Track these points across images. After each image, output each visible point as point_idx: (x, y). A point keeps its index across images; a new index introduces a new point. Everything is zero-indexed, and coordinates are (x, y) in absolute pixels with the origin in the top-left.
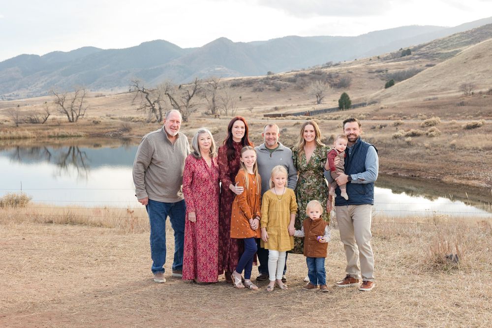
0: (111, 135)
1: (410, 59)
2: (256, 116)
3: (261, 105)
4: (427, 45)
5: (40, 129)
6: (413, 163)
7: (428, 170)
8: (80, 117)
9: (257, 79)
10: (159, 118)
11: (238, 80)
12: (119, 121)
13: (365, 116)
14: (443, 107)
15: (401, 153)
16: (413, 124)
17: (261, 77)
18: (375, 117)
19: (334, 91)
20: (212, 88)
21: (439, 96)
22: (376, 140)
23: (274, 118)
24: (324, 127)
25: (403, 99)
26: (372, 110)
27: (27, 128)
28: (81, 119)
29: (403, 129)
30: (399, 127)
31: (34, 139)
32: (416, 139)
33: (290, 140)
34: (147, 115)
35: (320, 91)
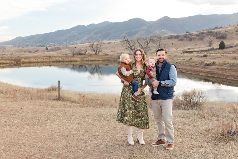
0: (113, 60)
2: (179, 52)
3: (182, 47)
5: (83, 57)
8: (100, 52)
9: (181, 35)
11: (172, 35)
12: (117, 54)
17: (183, 34)
18: (237, 53)
19: (218, 40)
20: (159, 39)
22: (236, 64)
23: (187, 53)
26: (236, 49)
27: (77, 57)
28: (100, 53)
31: (80, 62)
33: (193, 64)
34: (129, 51)
35: (211, 40)
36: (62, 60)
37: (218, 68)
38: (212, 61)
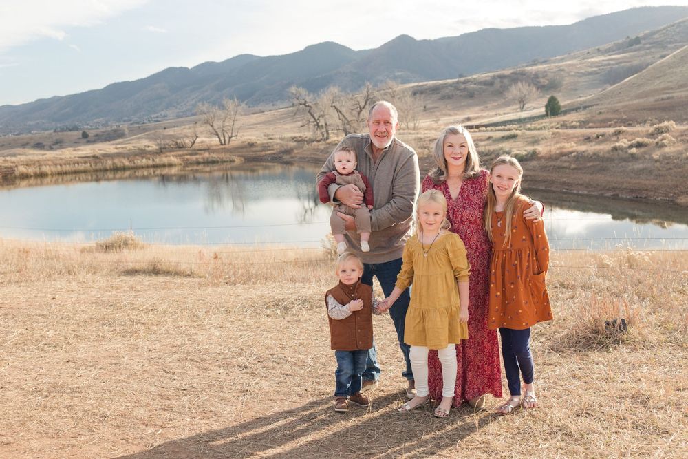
1: (639, 50)
3: (450, 115)
4: (661, 30)
5: (187, 155)
6: (638, 181)
7: (658, 189)
8: (233, 138)
9: (445, 84)
10: (325, 135)
11: (421, 86)
12: (278, 141)
13: (578, 124)
14: (680, 108)
15: (622, 169)
16: (638, 131)
17: (449, 81)
18: (591, 124)
19: (541, 94)
21: (675, 95)
22: (591, 154)
24: (526, 140)
25: (629, 100)
26: (588, 116)
27: (172, 153)
28: (235, 140)
29: (625, 138)
30: (621, 136)
31: (180, 166)
32: (643, 149)
34: (311, 133)
35: (523, 95)
36: (132, 164)
37: (546, 167)
38: (530, 148)
